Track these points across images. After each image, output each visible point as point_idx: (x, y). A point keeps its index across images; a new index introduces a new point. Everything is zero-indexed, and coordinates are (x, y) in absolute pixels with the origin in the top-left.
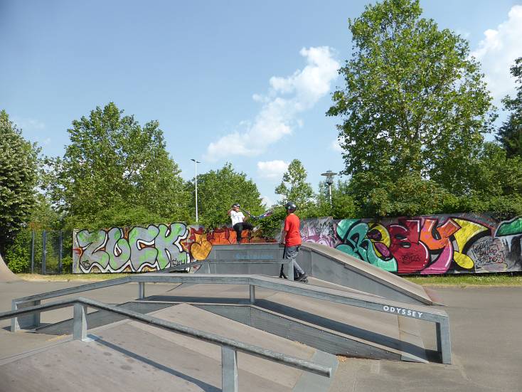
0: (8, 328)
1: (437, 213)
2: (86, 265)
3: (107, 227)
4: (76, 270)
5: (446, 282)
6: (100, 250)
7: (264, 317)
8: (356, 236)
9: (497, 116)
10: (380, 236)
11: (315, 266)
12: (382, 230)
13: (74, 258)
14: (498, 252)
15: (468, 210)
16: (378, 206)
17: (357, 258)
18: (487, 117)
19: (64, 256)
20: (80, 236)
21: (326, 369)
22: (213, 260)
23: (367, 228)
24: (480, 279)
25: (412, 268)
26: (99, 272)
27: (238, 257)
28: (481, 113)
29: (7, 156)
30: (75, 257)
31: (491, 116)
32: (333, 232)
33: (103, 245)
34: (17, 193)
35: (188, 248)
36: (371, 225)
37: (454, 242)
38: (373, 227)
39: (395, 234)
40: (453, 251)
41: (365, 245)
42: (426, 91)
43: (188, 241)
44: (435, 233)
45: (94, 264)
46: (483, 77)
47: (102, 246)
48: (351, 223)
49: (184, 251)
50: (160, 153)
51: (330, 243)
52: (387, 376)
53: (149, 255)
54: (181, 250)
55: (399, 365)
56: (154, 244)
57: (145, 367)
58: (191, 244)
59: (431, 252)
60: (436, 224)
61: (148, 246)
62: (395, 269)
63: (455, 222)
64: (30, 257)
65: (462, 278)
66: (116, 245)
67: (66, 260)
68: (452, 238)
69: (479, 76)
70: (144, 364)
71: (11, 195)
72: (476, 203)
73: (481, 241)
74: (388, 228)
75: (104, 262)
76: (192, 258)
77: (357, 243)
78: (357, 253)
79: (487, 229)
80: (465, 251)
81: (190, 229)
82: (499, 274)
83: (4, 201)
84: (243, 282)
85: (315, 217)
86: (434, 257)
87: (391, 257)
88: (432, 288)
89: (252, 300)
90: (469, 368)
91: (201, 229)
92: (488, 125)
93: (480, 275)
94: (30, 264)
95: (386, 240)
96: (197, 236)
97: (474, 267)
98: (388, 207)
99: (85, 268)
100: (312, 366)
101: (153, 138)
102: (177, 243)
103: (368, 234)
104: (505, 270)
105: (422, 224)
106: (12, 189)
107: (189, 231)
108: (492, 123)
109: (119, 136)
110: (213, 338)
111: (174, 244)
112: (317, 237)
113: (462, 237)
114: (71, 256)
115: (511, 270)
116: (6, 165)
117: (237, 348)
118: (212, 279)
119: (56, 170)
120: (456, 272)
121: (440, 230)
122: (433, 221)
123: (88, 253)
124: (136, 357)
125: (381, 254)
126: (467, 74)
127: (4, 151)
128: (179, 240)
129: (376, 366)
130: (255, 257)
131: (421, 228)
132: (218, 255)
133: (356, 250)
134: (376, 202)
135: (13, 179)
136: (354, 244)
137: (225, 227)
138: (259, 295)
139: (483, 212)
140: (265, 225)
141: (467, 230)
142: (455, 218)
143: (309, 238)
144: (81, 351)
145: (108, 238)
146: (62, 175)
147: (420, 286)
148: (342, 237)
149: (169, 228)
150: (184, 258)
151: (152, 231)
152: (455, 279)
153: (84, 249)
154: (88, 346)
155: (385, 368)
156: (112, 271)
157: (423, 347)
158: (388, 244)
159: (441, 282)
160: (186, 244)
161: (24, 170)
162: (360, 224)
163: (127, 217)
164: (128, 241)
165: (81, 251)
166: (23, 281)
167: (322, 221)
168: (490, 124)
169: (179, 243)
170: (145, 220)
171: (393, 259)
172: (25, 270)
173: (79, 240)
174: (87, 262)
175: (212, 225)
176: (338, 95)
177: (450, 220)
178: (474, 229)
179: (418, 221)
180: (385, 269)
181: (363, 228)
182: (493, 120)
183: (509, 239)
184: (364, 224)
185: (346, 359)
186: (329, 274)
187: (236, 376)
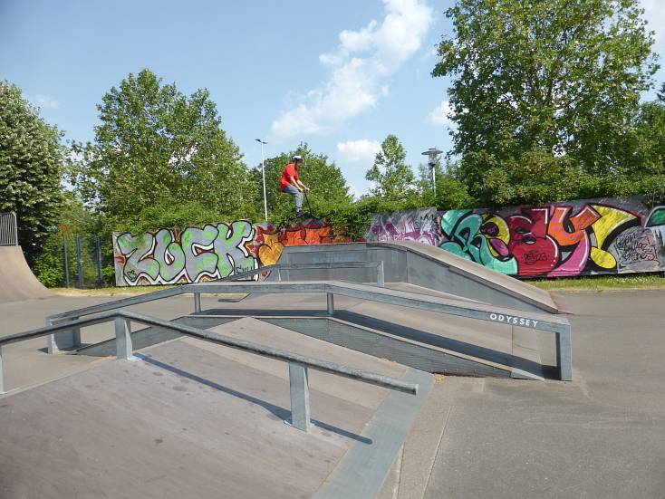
0: (45, 350)
1: (571, 199)
2: (132, 276)
3: (153, 229)
4: (120, 281)
5: (579, 285)
6: (148, 257)
7: (345, 330)
8: (466, 231)
9: (658, 67)
10: (497, 230)
11: (412, 270)
12: (499, 222)
13: (116, 268)
14: (647, 247)
15: (611, 194)
16: (495, 191)
17: (467, 258)
18: (645, 69)
19: (105, 266)
20: (122, 241)
21: (412, 386)
22: (285, 265)
23: (480, 220)
24: (623, 280)
25: (537, 270)
26: (148, 283)
27: (315, 260)
28: (637, 64)
29: (23, 143)
30: (118, 267)
31: (650, 67)
32: (437, 226)
33: (151, 251)
34: (40, 189)
35: (255, 251)
36: (485, 216)
37: (592, 235)
38: (487, 219)
39: (517, 228)
40: (590, 246)
41: (477, 242)
42: (565, 35)
43: (255, 243)
44: (567, 224)
45: (141, 275)
46: (643, 13)
47: (149, 253)
48: (461, 214)
49: (250, 255)
50: (214, 133)
51: (433, 241)
52: (492, 395)
53: (208, 262)
54: (247, 254)
55: (508, 383)
56: (213, 249)
57: (201, 387)
58: (258, 248)
59: (562, 249)
60: (569, 213)
61: (207, 251)
62: (515, 271)
63: (594, 210)
64: (64, 267)
65: (600, 280)
66: (167, 252)
67: (107, 271)
68: (590, 230)
69: (636, 11)
70: (201, 384)
71: (33, 192)
72: (623, 184)
73: (626, 234)
74: (507, 220)
75: (153, 272)
76: (260, 263)
77: (467, 240)
79: (635, 217)
80: (605, 247)
81: (256, 228)
82: (648, 274)
83: (25, 199)
84: (319, 290)
85: (413, 208)
86: (565, 255)
87: (510, 256)
88: (560, 293)
89: (331, 312)
90: (592, 385)
91: (270, 228)
92: (645, 79)
93: (624, 276)
94: (65, 277)
95: (505, 234)
96: (266, 237)
97: (616, 267)
98: (508, 192)
99: (131, 280)
100: (395, 382)
101: (203, 113)
102: (241, 246)
103: (481, 228)
104: (656, 269)
105: (551, 213)
106: (34, 184)
107: (255, 231)
108: (652, 77)
109: (160, 112)
110: (279, 353)
111: (237, 247)
112: (416, 234)
113: (602, 229)
114: (113, 266)
115: (664, 269)
116: (23, 154)
117: (307, 365)
118: (281, 287)
119: (87, 159)
120: (593, 273)
121: (574, 221)
122: (565, 209)
123: (133, 261)
124: (191, 376)
125: (498, 252)
126: (621, 10)
127: (19, 136)
128: (243, 243)
129: (479, 385)
130: (337, 260)
131: (550, 218)
132: (291, 260)
133: (465, 249)
134: (492, 186)
135: (33, 172)
136: (463, 241)
137: (300, 224)
138: (339, 305)
139: (631, 195)
140: (351, 220)
141: (610, 220)
142: (594, 204)
143: (407, 235)
144: (127, 371)
145: (156, 243)
146: (93, 165)
147: (546, 292)
148: (448, 234)
149: (231, 228)
150: (250, 264)
151: (209, 233)
152: (592, 282)
153: (127, 256)
154: (135, 366)
155: (489, 386)
156: (164, 283)
157: (540, 363)
158: (506, 240)
159: (572, 286)
160: (252, 247)
161: (46, 159)
162: (471, 216)
163: (177, 216)
164: (181, 245)
165: (125, 260)
166: (58, 296)
167: (423, 214)
168: (648, 78)
169: (244, 246)
170: (199, 219)
171: (513, 259)
172: (60, 284)
173: (121, 245)
174: (132, 272)
175: (283, 223)
176: (445, 47)
177: (587, 208)
178: (618, 216)
179: (547, 210)
180: (502, 271)
181: (475, 221)
182: (652, 73)
184: (477, 216)
185: (443, 377)
186: (429, 279)
187: (307, 396)
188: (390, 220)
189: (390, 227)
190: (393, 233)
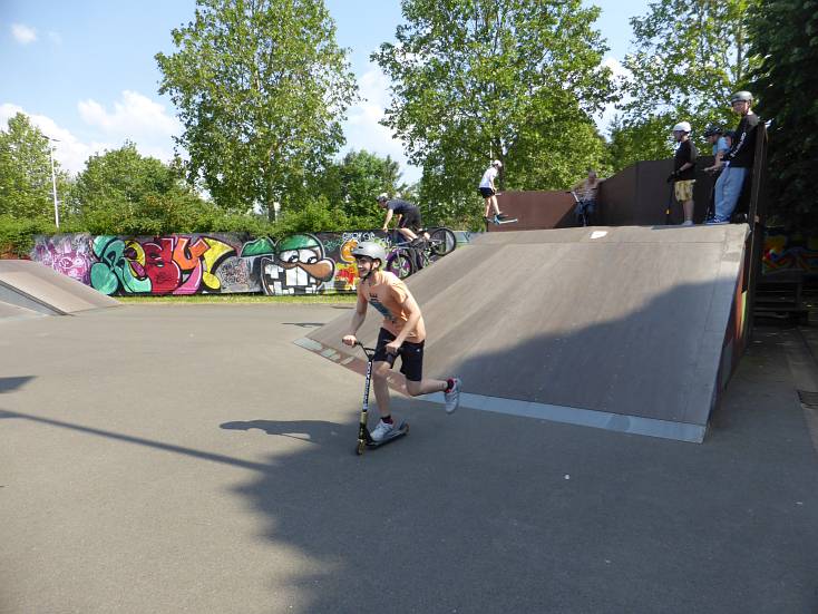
8: (112, 254)
10: (136, 254)
12: (137, 247)
14: (241, 273)
15: (213, 230)
23: (123, 245)
25: (165, 288)
32: (89, 248)
36: (127, 242)
37: (204, 262)
38: (130, 244)
39: (150, 253)
40: (203, 271)
41: (121, 263)
44: (187, 252)
48: (108, 239)
51: (86, 261)
59: (183, 272)
60: (189, 243)
62: (149, 289)
63: (205, 241)
68: (202, 258)
73: (228, 260)
74: (143, 246)
77: (113, 261)
78: (114, 272)
79: (233, 249)
80: (213, 271)
85: (70, 232)
86: (185, 277)
87: (146, 277)
93: (226, 294)
95: (142, 258)
97: (220, 288)
103: (124, 252)
104: (246, 290)
105: (176, 243)
112: (73, 255)
113: (211, 257)
115: (252, 290)
120: (204, 292)
121: (192, 249)
122: (186, 240)
125: (136, 273)
131: (175, 247)
133: (112, 268)
136: (110, 262)
141: (217, 250)
142: (206, 237)
143: (65, 255)
148: (99, 255)
158: (143, 263)
162: (116, 242)
167: (79, 237)
171: (148, 279)
177: (201, 240)
178: (222, 249)
179: (172, 240)
181: (119, 247)
183: (252, 259)
184: (120, 241)
188: (52, 241)
189: (51, 248)
190: (54, 253)
